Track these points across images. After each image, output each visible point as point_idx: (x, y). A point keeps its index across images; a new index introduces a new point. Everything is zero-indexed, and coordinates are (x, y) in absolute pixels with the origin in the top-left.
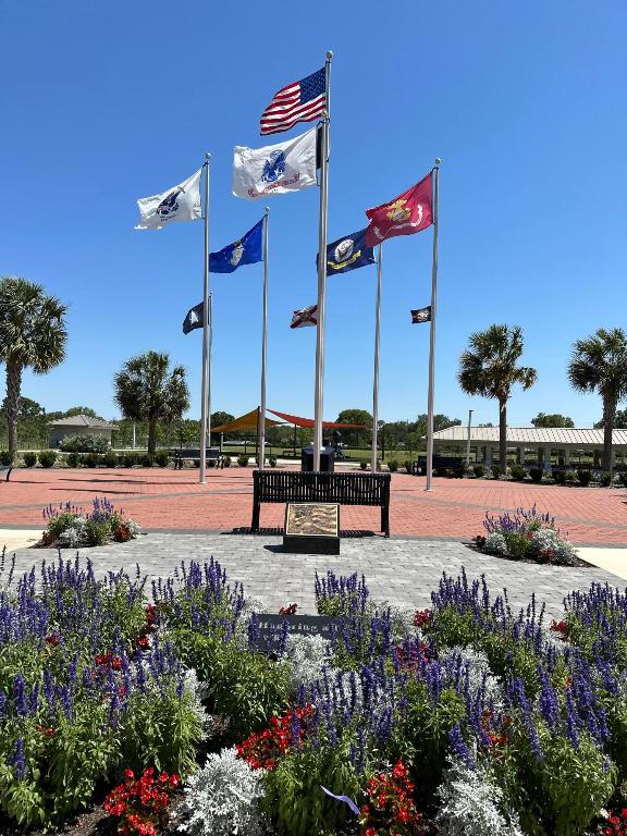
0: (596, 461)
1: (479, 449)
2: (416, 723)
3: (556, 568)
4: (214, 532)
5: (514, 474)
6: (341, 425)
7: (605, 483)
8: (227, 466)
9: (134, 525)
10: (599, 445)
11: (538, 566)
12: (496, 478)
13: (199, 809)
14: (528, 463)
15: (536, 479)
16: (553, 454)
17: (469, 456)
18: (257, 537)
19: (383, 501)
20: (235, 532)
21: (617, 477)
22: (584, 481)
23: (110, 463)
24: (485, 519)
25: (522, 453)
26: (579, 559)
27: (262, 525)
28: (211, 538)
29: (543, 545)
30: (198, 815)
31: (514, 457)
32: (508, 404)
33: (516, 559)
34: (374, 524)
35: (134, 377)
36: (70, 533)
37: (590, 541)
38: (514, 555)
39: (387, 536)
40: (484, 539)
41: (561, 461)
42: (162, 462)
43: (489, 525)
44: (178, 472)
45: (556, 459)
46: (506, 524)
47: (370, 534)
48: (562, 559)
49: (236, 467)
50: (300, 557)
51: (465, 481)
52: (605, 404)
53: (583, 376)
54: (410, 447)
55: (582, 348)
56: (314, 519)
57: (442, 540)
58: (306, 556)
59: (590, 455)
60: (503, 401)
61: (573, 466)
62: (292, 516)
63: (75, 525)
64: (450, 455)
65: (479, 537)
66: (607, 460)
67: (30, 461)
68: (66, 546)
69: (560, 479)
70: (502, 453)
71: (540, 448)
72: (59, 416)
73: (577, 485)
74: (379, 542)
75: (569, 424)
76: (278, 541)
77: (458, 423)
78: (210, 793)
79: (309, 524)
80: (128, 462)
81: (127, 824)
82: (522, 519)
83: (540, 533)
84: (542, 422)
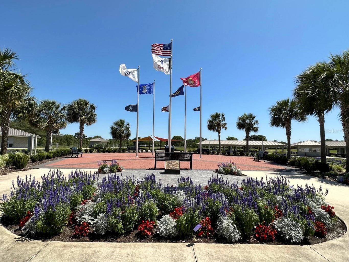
0: (244, 150)
1: (213, 147)
2: (209, 209)
3: (237, 176)
4: (144, 169)
5: (223, 153)
6: (173, 140)
7: (247, 155)
8: (142, 152)
9: (123, 167)
10: (245, 145)
11: (232, 176)
12: (218, 154)
13: (161, 228)
14: (226, 150)
15: (229, 155)
16: (232, 148)
17: (210, 149)
18: (156, 170)
19: (191, 160)
20: (150, 169)
21: (250, 154)
22: (242, 155)
23: (109, 151)
24: (218, 164)
25: (224, 148)
26: (242, 174)
27: (157, 167)
28: (144, 171)
29: (233, 171)
30: (162, 229)
31: (222, 149)
32: (221, 134)
33: (227, 174)
34: (188, 167)
35: (116, 127)
36: (106, 169)
37: (245, 170)
38: (226, 173)
39: (192, 169)
40: (218, 169)
41: (234, 150)
42: (124, 151)
43: (219, 166)
44: (129, 154)
45: (233, 149)
46: (224, 165)
47: (187, 169)
48: (238, 174)
49: (145, 152)
50: (169, 175)
51: (210, 155)
52: (246, 133)
53: (240, 126)
54: (194, 146)
55: (240, 119)
56: (173, 165)
57: (206, 170)
58: (171, 175)
59: (242, 148)
60: (219, 133)
61: (238, 151)
62: (166, 164)
63: (107, 167)
64: (204, 148)
65: (216, 169)
66: (248, 149)
67: (86, 151)
68: (105, 173)
69: (235, 154)
70: (219, 147)
71: (229, 146)
72: (91, 138)
73: (240, 156)
74: (190, 171)
75: (236, 140)
76: (164, 171)
77: (206, 139)
78: (164, 224)
79: (171, 166)
80: (114, 151)
81: (144, 232)
82: (227, 164)
83: (232, 167)
84: (229, 139)
